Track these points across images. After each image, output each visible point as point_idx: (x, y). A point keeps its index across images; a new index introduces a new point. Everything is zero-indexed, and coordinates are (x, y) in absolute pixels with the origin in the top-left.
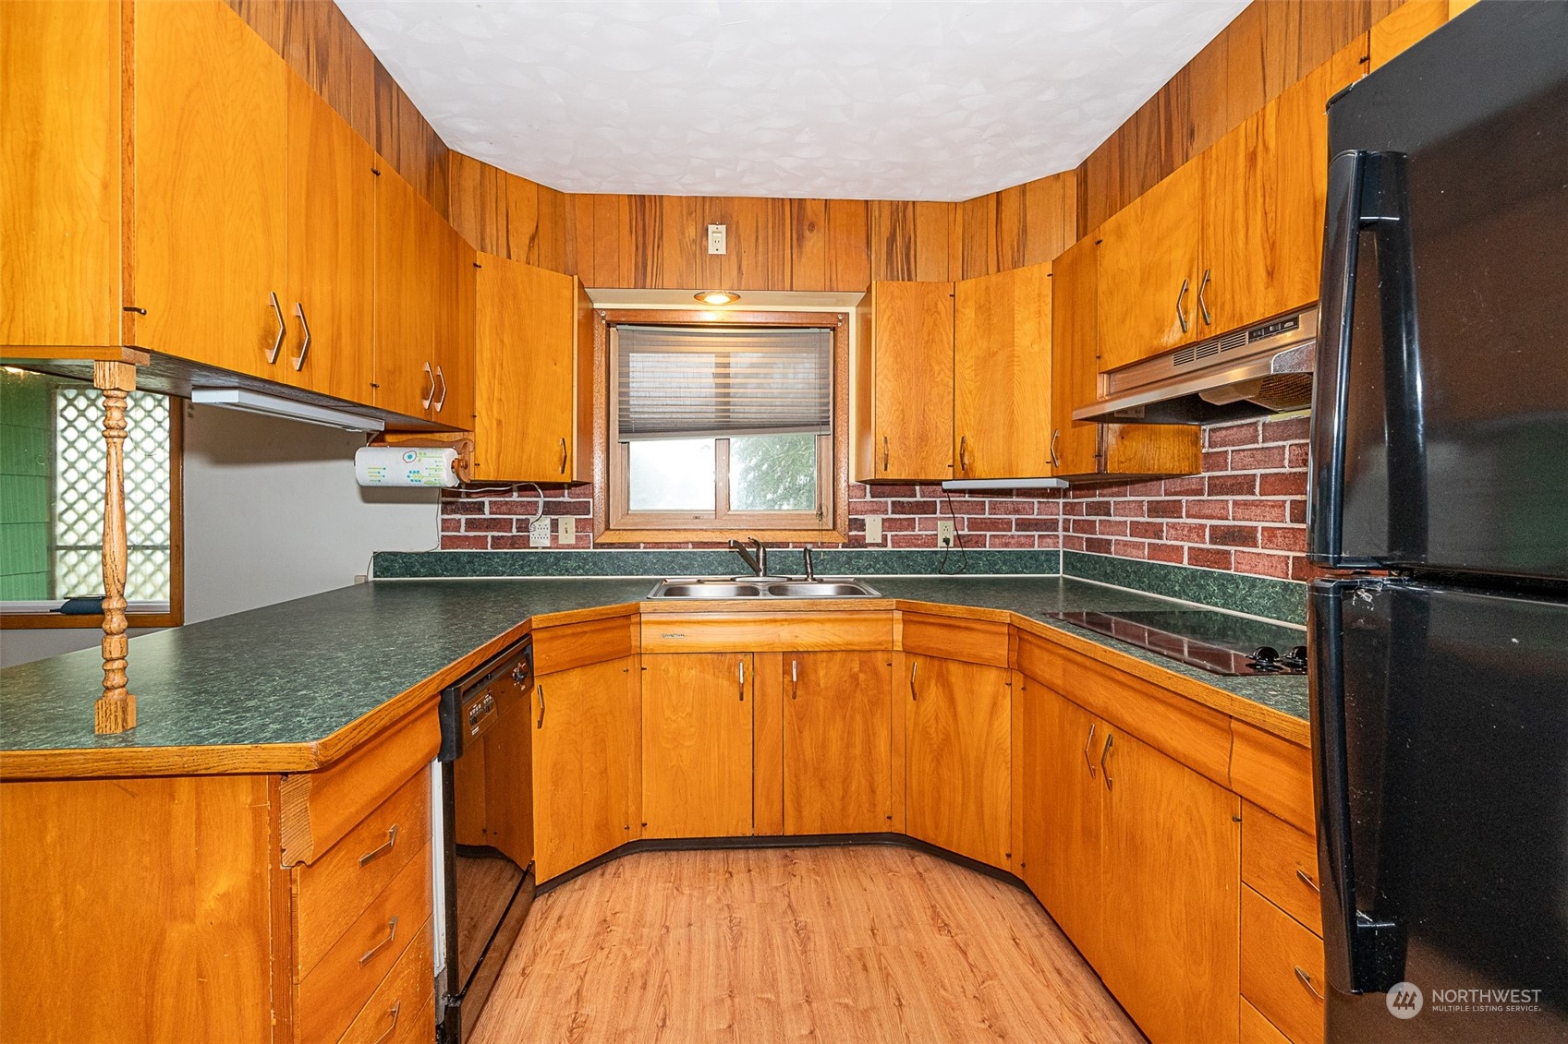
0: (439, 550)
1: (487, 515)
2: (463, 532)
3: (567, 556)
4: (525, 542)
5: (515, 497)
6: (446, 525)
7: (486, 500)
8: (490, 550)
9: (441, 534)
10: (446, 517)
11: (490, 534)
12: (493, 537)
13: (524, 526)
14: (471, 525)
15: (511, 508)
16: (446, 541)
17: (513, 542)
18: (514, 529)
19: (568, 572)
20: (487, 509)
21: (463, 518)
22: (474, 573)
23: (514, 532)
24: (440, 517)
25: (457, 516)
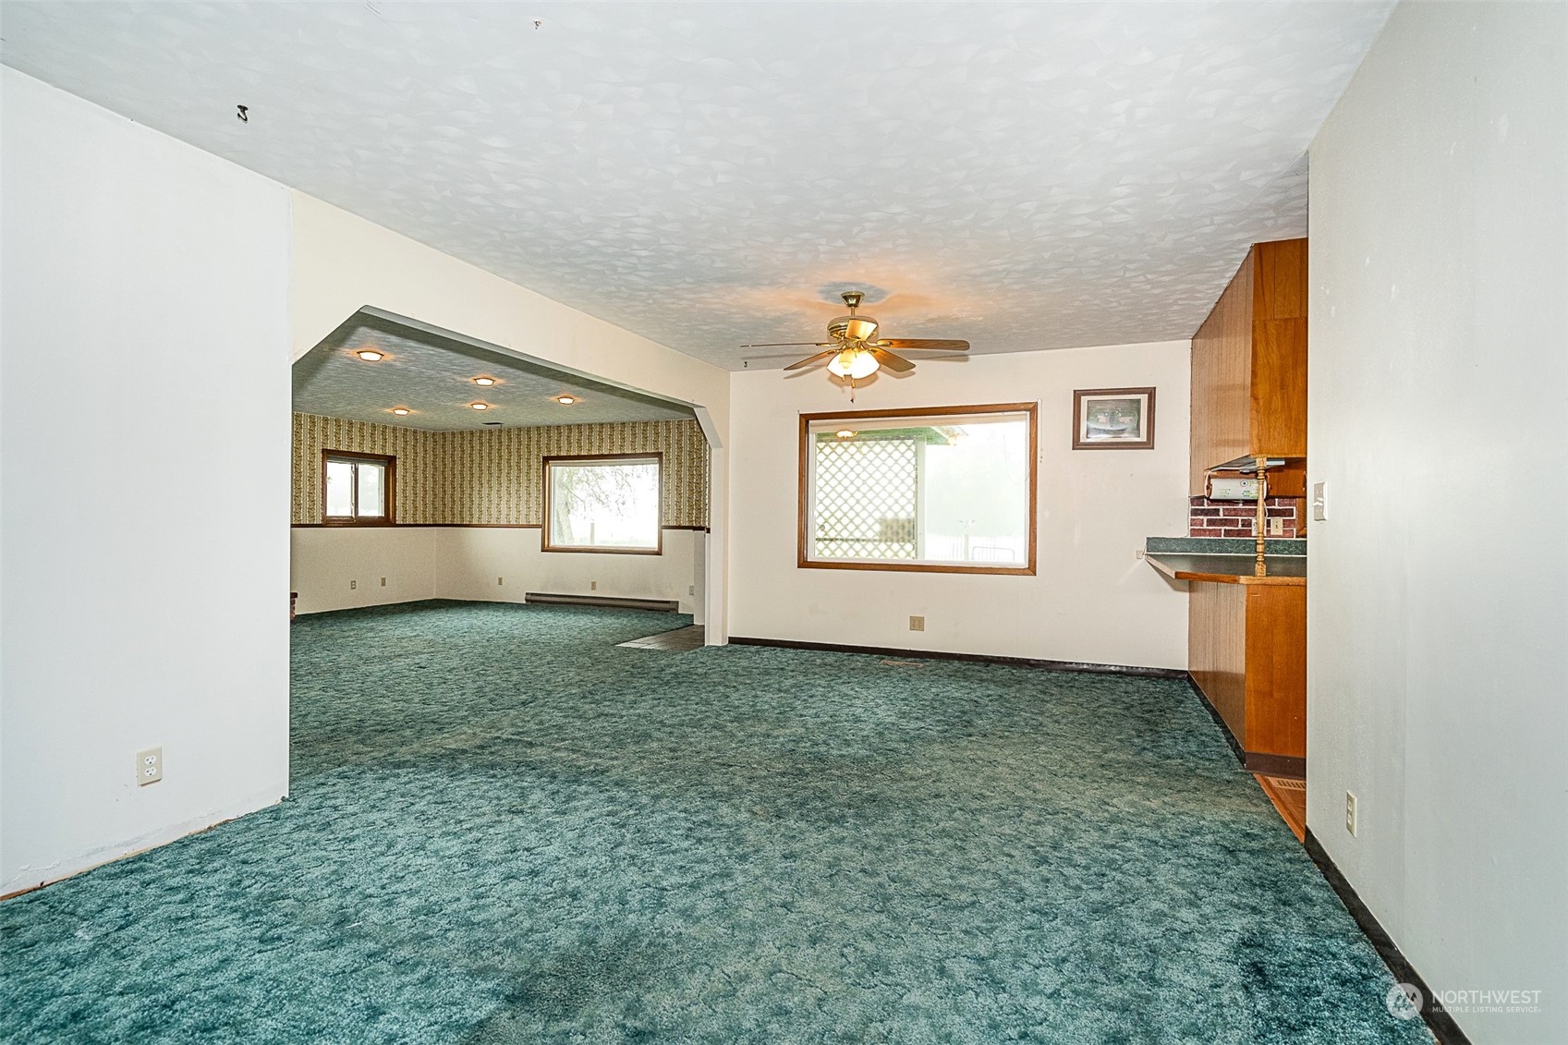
0: (1189, 537)
1: (1221, 517)
2: (1205, 527)
3: (1277, 542)
4: (1249, 533)
5: (1241, 506)
6: (1193, 523)
7: (1221, 508)
8: (1223, 537)
9: (1190, 528)
10: (1193, 517)
11: (1223, 528)
12: (1225, 530)
13: (1247, 524)
14: (1210, 522)
15: (1237, 512)
16: (1193, 532)
17: (1239, 533)
18: (1240, 525)
19: (1277, 552)
20: (1221, 513)
21: (1205, 518)
22: (1212, 551)
23: (1240, 527)
24: (1190, 517)
25: (1201, 517)
